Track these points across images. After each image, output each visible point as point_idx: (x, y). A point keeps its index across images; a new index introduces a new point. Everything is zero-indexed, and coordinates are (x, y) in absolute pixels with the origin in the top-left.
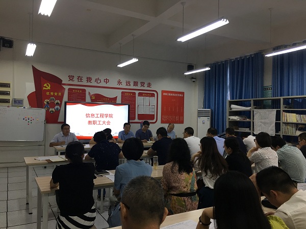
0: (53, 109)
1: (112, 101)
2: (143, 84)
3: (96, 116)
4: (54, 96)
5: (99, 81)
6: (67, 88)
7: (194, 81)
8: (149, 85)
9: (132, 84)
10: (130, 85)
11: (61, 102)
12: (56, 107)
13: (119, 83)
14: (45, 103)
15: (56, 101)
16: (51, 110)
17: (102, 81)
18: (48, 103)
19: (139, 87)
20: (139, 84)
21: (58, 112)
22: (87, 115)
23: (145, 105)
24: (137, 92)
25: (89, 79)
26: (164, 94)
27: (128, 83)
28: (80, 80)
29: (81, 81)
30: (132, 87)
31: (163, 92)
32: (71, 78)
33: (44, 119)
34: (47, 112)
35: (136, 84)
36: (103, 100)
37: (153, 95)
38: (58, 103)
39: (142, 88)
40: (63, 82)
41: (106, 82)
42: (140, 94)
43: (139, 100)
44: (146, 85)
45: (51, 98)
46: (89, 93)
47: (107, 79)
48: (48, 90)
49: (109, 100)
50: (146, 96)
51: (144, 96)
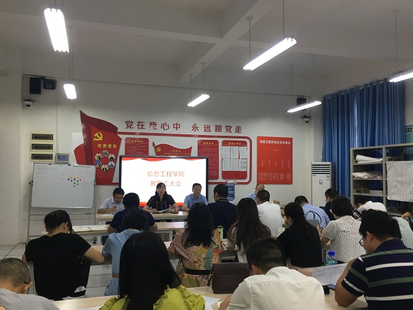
1: (185, 154)
2: (228, 128)
3: (161, 174)
4: (107, 148)
5: (166, 127)
6: (123, 137)
7: (307, 122)
8: (238, 129)
9: (213, 129)
10: (210, 131)
11: (116, 156)
12: (110, 163)
13: (195, 128)
14: (96, 158)
15: (110, 156)
16: (103, 167)
17: (171, 126)
18: (99, 158)
19: (224, 133)
20: (224, 129)
21: (112, 169)
22: (149, 174)
23: (230, 159)
24: (220, 140)
25: (153, 124)
26: (261, 142)
27: (207, 128)
28: (140, 127)
29: (142, 128)
30: (213, 133)
31: (259, 138)
32: (129, 124)
33: (94, 179)
34: (98, 171)
35: (218, 128)
36: (172, 152)
37: (244, 144)
38: (112, 158)
39: (228, 134)
40: (118, 131)
41: (177, 128)
42: (225, 143)
43: (223, 151)
44: (233, 130)
45: (104, 151)
46: (154, 144)
47: (177, 124)
48: (100, 142)
49: (180, 151)
50: (234, 145)
51: (231, 145)
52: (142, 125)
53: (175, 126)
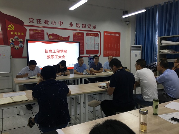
0: (18, 46)
1: (66, 40)
2: (89, 26)
3: (53, 51)
4: (17, 35)
5: (54, 24)
6: (28, 28)
7: (128, 24)
8: (94, 27)
9: (81, 26)
10: (79, 27)
11: (24, 40)
12: (20, 45)
13: (71, 25)
14: (10, 41)
15: (20, 40)
16: (15, 47)
17: (57, 23)
18: (13, 41)
19: (86, 29)
20: (87, 26)
21: (22, 49)
22: (46, 51)
23: (91, 43)
24: (85, 33)
25: (46, 22)
26: (106, 34)
27: (78, 25)
28: (38, 22)
29: (40, 23)
30: (81, 28)
31: (105, 32)
32: (31, 20)
33: (10, 54)
34: (12, 49)
35: (84, 26)
36: (59, 39)
37: (97, 35)
38: (21, 41)
39: (89, 29)
40: (25, 24)
41: (61, 24)
42: (87, 34)
43: (87, 39)
44: (92, 27)
45: (15, 37)
46: (47, 33)
47: (61, 22)
48: (12, 31)
49: (63, 38)
50: (92, 36)
51: (91, 36)
52: (40, 21)
53: (60, 23)
